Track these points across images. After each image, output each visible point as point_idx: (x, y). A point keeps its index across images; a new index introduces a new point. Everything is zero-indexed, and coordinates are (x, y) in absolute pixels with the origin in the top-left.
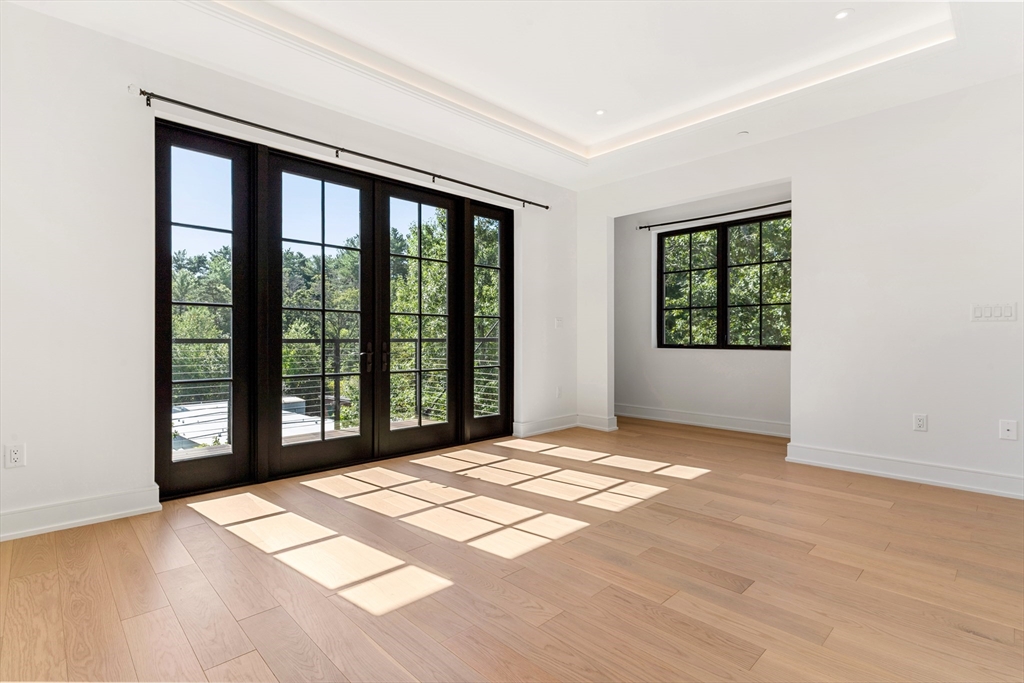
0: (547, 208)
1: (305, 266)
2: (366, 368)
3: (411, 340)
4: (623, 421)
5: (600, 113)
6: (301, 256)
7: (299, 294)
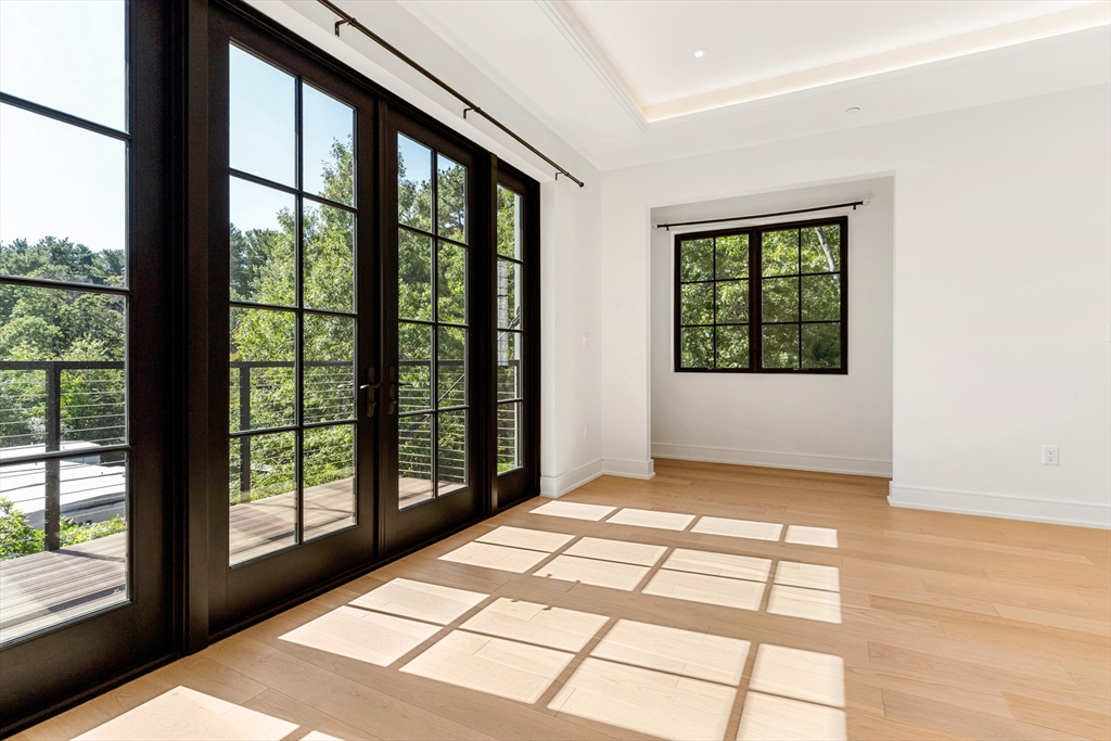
0: (582, 185)
1: (91, 263)
2: (366, 411)
3: (284, 364)
4: (660, 464)
5: (699, 54)
6: (84, 250)
7: (84, 300)
